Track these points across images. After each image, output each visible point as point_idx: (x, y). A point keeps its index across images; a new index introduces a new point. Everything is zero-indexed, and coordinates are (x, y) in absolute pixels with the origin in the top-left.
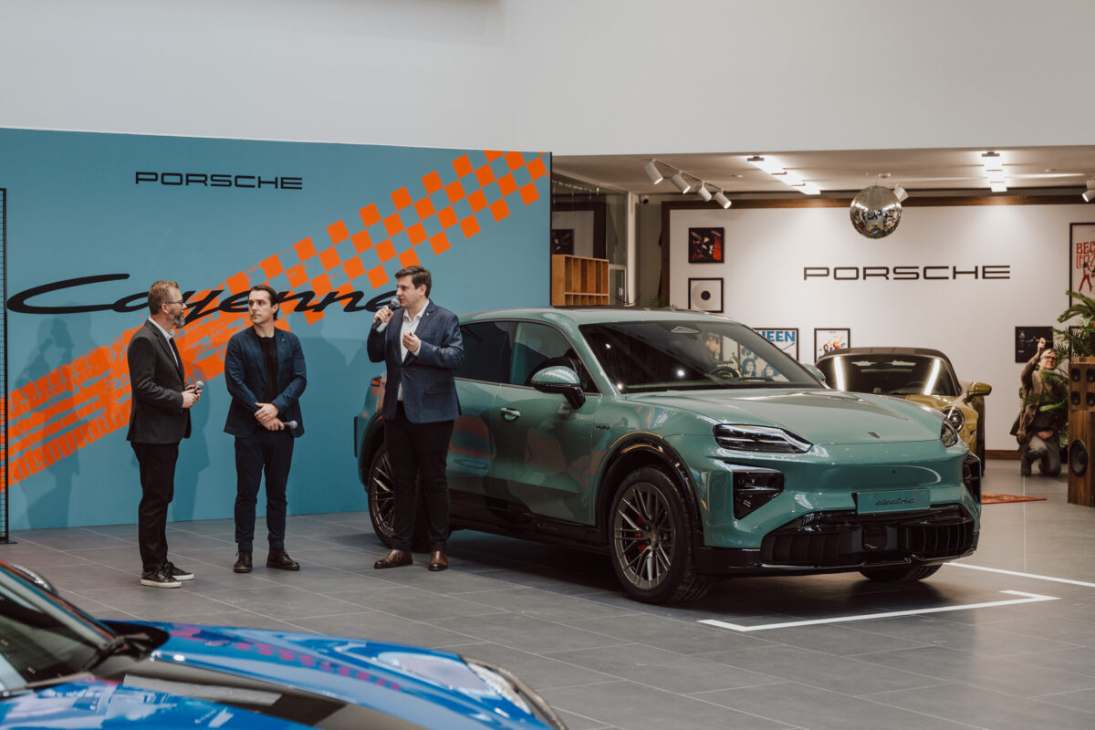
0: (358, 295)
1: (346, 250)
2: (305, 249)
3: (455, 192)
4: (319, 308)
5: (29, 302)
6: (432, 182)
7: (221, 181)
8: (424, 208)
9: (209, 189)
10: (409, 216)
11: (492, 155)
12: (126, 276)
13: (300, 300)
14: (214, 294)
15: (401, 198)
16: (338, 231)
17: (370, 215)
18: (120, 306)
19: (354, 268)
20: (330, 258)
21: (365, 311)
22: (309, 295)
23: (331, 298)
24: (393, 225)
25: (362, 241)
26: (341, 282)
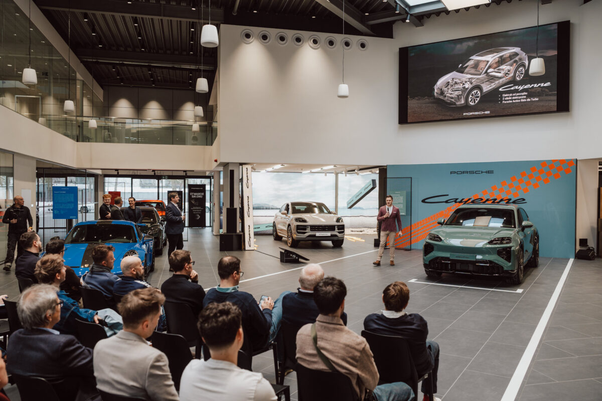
0: (510, 199)
1: (506, 188)
2: (494, 188)
3: (541, 172)
4: (498, 202)
5: (426, 201)
6: (533, 169)
7: (472, 172)
8: (531, 176)
9: (469, 174)
10: (526, 179)
11: (554, 161)
12: (448, 195)
13: (492, 201)
14: (470, 199)
15: (523, 174)
16: (504, 183)
17: (513, 179)
18: (447, 202)
19: (508, 192)
20: (501, 190)
21: (512, 204)
22: (496, 199)
23: (502, 200)
24: (521, 181)
25: (511, 186)
26: (504, 196)
